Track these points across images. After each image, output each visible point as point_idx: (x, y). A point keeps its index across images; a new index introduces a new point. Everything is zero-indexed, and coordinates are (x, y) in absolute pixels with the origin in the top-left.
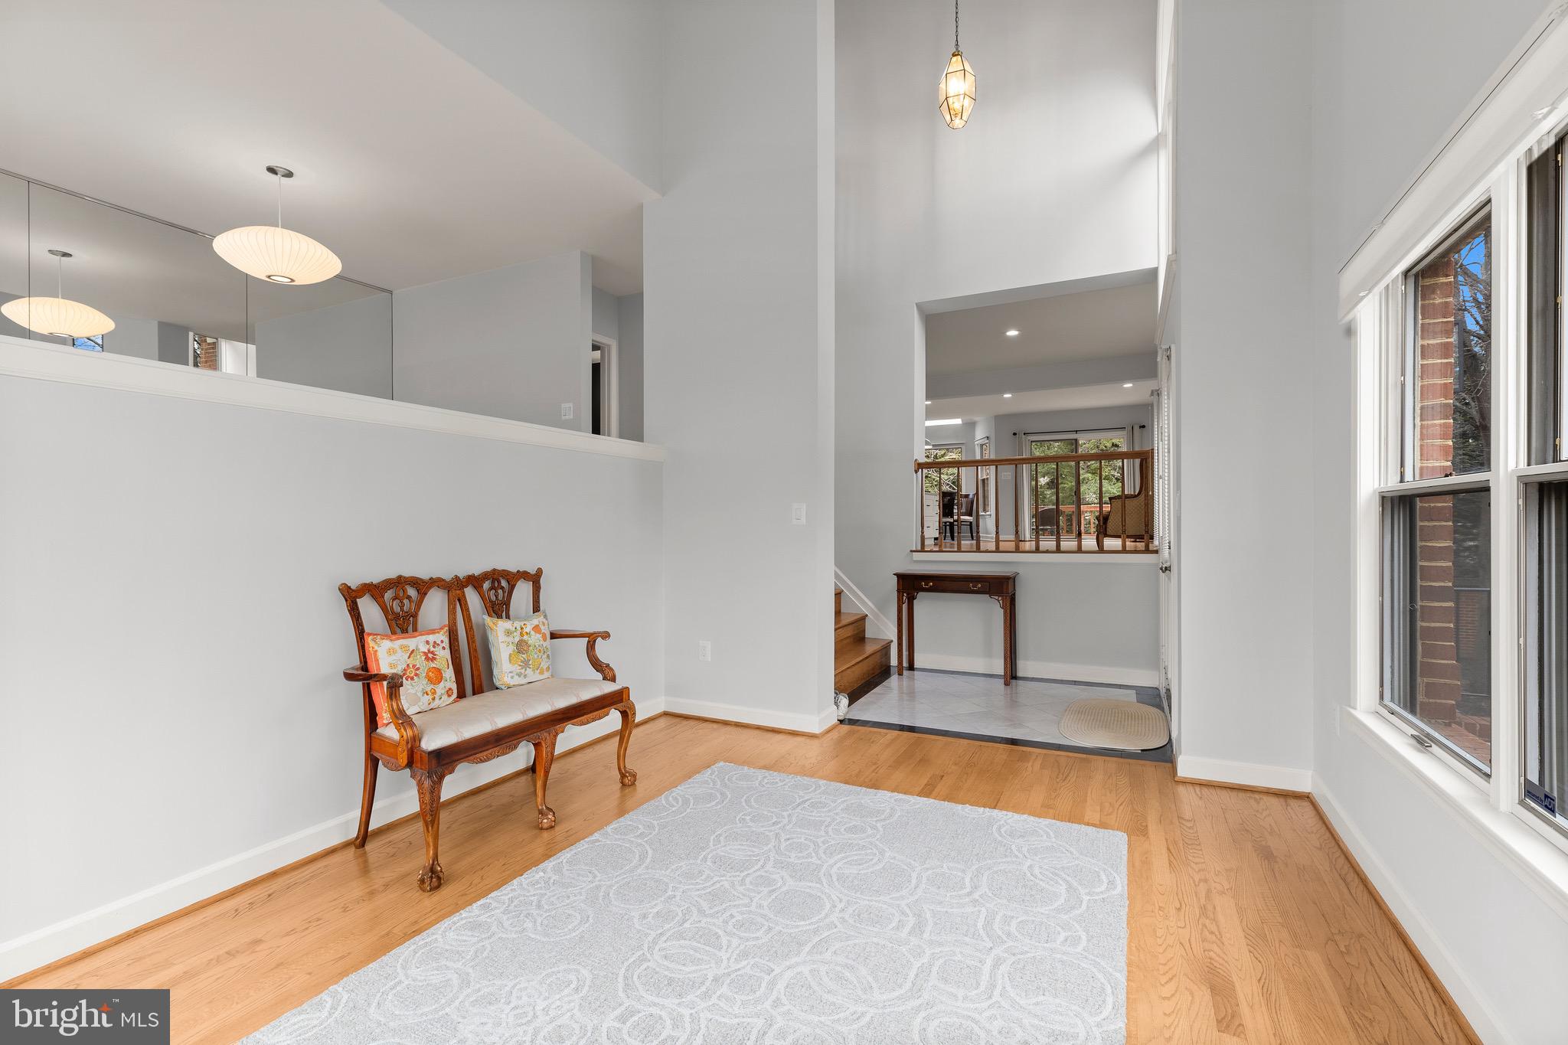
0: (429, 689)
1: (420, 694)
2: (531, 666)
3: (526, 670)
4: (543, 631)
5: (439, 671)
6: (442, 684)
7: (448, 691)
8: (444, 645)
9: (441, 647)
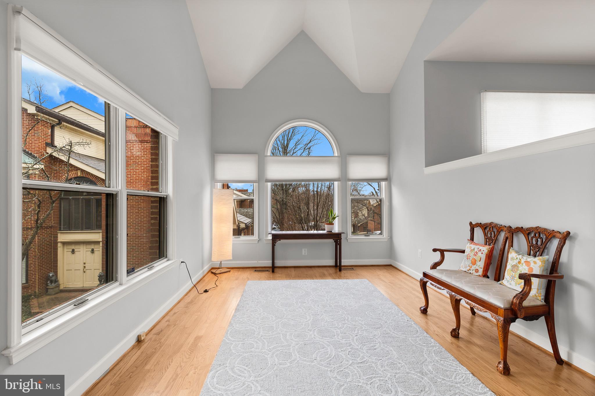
0: (470, 265)
1: (468, 266)
2: (515, 281)
3: (511, 281)
4: (531, 266)
5: (476, 261)
6: (475, 266)
7: (476, 270)
8: (483, 252)
9: (481, 252)
